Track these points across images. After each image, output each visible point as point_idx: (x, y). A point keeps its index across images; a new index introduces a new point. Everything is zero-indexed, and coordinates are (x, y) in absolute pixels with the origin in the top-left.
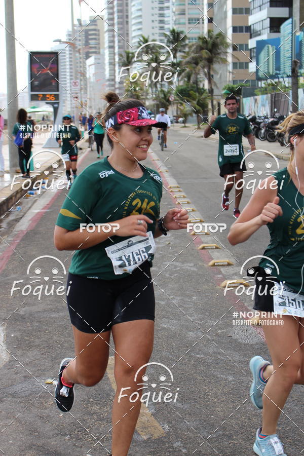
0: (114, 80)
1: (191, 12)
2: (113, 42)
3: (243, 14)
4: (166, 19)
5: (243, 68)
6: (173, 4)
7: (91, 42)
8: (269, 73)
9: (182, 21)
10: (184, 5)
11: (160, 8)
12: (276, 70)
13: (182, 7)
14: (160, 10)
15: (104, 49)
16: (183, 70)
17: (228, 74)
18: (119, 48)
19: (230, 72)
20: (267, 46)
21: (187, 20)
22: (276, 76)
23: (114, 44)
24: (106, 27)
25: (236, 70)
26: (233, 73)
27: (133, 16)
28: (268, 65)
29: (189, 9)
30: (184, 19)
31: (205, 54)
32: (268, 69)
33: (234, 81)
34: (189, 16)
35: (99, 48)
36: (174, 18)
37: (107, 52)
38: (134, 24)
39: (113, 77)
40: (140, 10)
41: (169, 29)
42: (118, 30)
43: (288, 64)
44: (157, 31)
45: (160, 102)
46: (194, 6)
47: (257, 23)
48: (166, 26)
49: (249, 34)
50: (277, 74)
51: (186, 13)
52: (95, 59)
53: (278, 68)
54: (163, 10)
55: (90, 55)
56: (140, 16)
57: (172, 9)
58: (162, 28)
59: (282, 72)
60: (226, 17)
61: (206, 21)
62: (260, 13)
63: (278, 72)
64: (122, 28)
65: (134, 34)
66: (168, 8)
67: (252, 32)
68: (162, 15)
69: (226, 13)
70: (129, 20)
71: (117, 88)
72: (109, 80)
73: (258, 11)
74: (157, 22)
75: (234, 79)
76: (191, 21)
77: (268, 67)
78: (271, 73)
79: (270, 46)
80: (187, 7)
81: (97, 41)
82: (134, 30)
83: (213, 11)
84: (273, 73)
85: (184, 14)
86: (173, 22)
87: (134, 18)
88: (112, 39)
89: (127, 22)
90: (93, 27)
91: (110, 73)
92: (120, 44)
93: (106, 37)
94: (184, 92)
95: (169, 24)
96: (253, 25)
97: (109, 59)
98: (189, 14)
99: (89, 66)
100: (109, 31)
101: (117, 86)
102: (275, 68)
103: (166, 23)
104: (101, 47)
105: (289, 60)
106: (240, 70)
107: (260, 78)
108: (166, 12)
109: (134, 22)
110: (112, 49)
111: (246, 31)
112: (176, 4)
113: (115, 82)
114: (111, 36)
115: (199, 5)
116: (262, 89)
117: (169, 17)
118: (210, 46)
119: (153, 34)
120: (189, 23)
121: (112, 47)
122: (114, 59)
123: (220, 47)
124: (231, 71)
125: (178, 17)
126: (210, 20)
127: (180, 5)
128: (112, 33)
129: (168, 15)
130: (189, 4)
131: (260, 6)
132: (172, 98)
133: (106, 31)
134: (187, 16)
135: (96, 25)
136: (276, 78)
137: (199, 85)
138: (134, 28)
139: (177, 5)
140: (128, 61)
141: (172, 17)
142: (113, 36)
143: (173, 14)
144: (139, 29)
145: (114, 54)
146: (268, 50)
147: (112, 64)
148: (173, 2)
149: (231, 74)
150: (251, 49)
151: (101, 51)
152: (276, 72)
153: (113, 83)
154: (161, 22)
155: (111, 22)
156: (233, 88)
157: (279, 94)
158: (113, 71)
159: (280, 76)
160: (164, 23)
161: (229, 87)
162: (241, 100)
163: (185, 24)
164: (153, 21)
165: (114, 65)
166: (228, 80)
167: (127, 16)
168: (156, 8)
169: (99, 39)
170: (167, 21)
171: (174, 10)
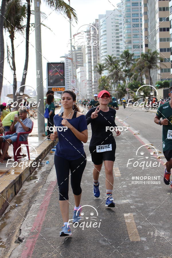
0: (91, 80)
1: (134, 41)
2: (91, 59)
3: (166, 41)
4: (120, 46)
5: (166, 72)
6: (124, 38)
7: (78, 60)
9: (130, 47)
10: (131, 38)
13: (130, 39)
14: (117, 41)
15: (86, 63)
16: (132, 74)
17: (158, 75)
18: (94, 63)
19: (159, 74)
21: (132, 46)
23: (91, 61)
24: (87, 51)
25: (163, 73)
26: (161, 75)
27: (102, 45)
29: (133, 40)
30: (130, 46)
31: (146, 63)
33: (161, 79)
34: (134, 44)
35: (83, 63)
36: (125, 45)
37: (87, 65)
38: (102, 49)
39: (91, 79)
40: (106, 41)
41: (122, 51)
42: (93, 53)
44: (115, 53)
45: (120, 92)
46: (136, 39)
48: (120, 50)
49: (170, 52)
51: (132, 42)
52: (81, 69)
55: (78, 67)
56: (106, 45)
57: (124, 41)
58: (118, 51)
60: (156, 44)
61: (144, 47)
64: (95, 52)
65: (102, 55)
66: (121, 40)
68: (118, 44)
69: (156, 41)
70: (100, 47)
71: (93, 85)
72: (88, 81)
74: (115, 48)
75: (162, 78)
76: (134, 47)
80: (132, 39)
81: (82, 59)
82: (103, 53)
83: (148, 40)
85: (131, 43)
86: (124, 48)
88: (90, 58)
89: (98, 49)
90: (79, 52)
91: (89, 77)
92: (95, 61)
93: (87, 57)
95: (122, 49)
97: (89, 69)
98: (133, 43)
99: (78, 73)
100: (88, 53)
101: (93, 84)
103: (120, 48)
104: (84, 62)
106: (165, 73)
108: (120, 42)
109: (102, 48)
110: (90, 64)
111: (168, 51)
112: (126, 37)
113: (92, 82)
114: (89, 56)
115: (139, 37)
117: (122, 45)
118: (149, 59)
119: (113, 55)
120: (134, 48)
121: (90, 62)
122: (91, 69)
125: (127, 45)
126: (147, 46)
127: (128, 38)
128: (90, 55)
129: (121, 44)
130: (133, 37)
132: (127, 90)
133: (86, 54)
134: (132, 44)
135: (81, 50)
137: (143, 82)
138: (102, 51)
140: (100, 69)
142: (91, 56)
143: (124, 43)
144: (105, 52)
145: (91, 66)
147: (90, 72)
148: (124, 36)
149: (160, 75)
153: (91, 82)
154: (118, 48)
155: (90, 48)
156: (161, 83)
158: (91, 75)
160: (119, 48)
161: (159, 83)
163: (131, 48)
164: (113, 47)
165: (91, 72)
166: (158, 79)
168: (115, 40)
169: (83, 58)
170: (121, 47)
171: (125, 41)
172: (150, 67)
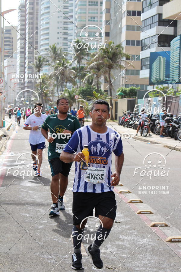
2: (25, 48)
3: (135, 30)
4: (69, 32)
5: (134, 75)
6: (76, 20)
7: (6, 47)
8: (160, 79)
10: (86, 21)
11: (65, 22)
12: (166, 77)
13: (83, 22)
14: (64, 24)
15: (16, 53)
16: (84, 75)
17: (121, 79)
18: (29, 53)
19: (123, 78)
20: (159, 57)
22: (166, 82)
23: (25, 50)
24: (19, 36)
25: (128, 76)
26: (125, 78)
27: (42, 28)
28: (159, 72)
29: (89, 24)
31: (106, 61)
32: (159, 76)
33: (126, 85)
35: (12, 53)
36: (76, 31)
37: (18, 56)
38: (43, 35)
40: (48, 23)
41: (72, 40)
42: (29, 39)
43: (176, 72)
44: (61, 41)
46: (93, 22)
47: (147, 38)
48: (69, 38)
49: (140, 47)
50: (166, 80)
52: (9, 61)
53: (168, 76)
54: (68, 24)
56: (48, 28)
57: (75, 24)
59: (171, 79)
60: (121, 32)
62: (150, 30)
63: (168, 79)
64: (32, 38)
65: (42, 43)
66: (71, 23)
67: (143, 45)
68: (66, 28)
69: (121, 28)
70: (39, 31)
71: (26, 87)
73: (148, 29)
74: (62, 34)
75: (126, 84)
77: (159, 74)
78: (162, 80)
79: (161, 57)
81: (11, 47)
82: (43, 40)
83: (110, 26)
84: (163, 79)
86: (75, 35)
87: (43, 30)
88: (24, 46)
89: (37, 33)
90: (7, 35)
92: (30, 50)
93: (19, 44)
94: (85, 92)
96: (144, 39)
97: (20, 62)
100: (21, 39)
101: (26, 85)
102: (165, 75)
103: (69, 35)
104: (14, 52)
105: (177, 69)
106: (131, 76)
107: (152, 83)
108: (69, 26)
109: (42, 33)
110: (23, 54)
111: (138, 45)
112: (78, 19)
115: (97, 21)
116: (154, 92)
117: (72, 30)
118: (110, 55)
119: (58, 44)
121: (23, 53)
122: (25, 62)
123: (119, 56)
124: (124, 76)
126: (107, 34)
127: (81, 21)
128: (24, 41)
129: (71, 28)
130: (89, 20)
131: (150, 25)
132: (77, 97)
133: (18, 39)
135: (11, 34)
136: (166, 83)
137: (100, 87)
138: (42, 38)
139: (79, 21)
141: (75, 30)
142: (25, 44)
143: (75, 27)
144: (46, 39)
145: (25, 58)
146: (160, 60)
148: (75, 18)
150: (142, 59)
151: (14, 55)
152: (165, 79)
154: (65, 34)
155: (23, 32)
156: (126, 91)
157: (170, 96)
158: (23, 72)
159: (169, 82)
161: (123, 90)
162: (136, 100)
164: (58, 33)
165: (24, 67)
166: (121, 84)
167: (37, 28)
168: (61, 22)
169: (12, 45)
170: (70, 33)
172: (110, 67)
